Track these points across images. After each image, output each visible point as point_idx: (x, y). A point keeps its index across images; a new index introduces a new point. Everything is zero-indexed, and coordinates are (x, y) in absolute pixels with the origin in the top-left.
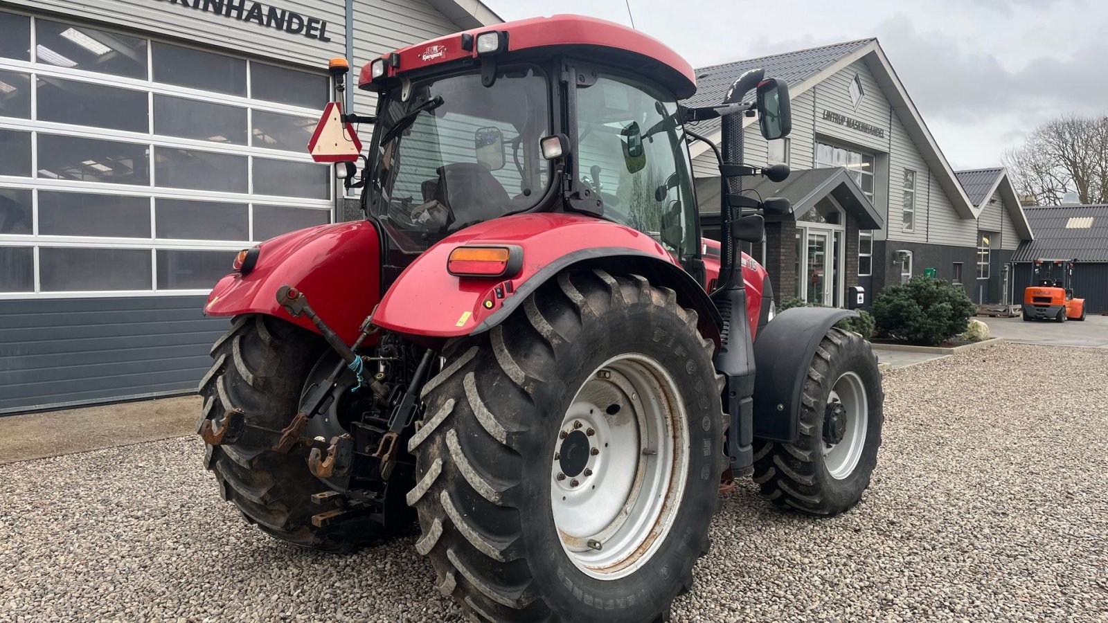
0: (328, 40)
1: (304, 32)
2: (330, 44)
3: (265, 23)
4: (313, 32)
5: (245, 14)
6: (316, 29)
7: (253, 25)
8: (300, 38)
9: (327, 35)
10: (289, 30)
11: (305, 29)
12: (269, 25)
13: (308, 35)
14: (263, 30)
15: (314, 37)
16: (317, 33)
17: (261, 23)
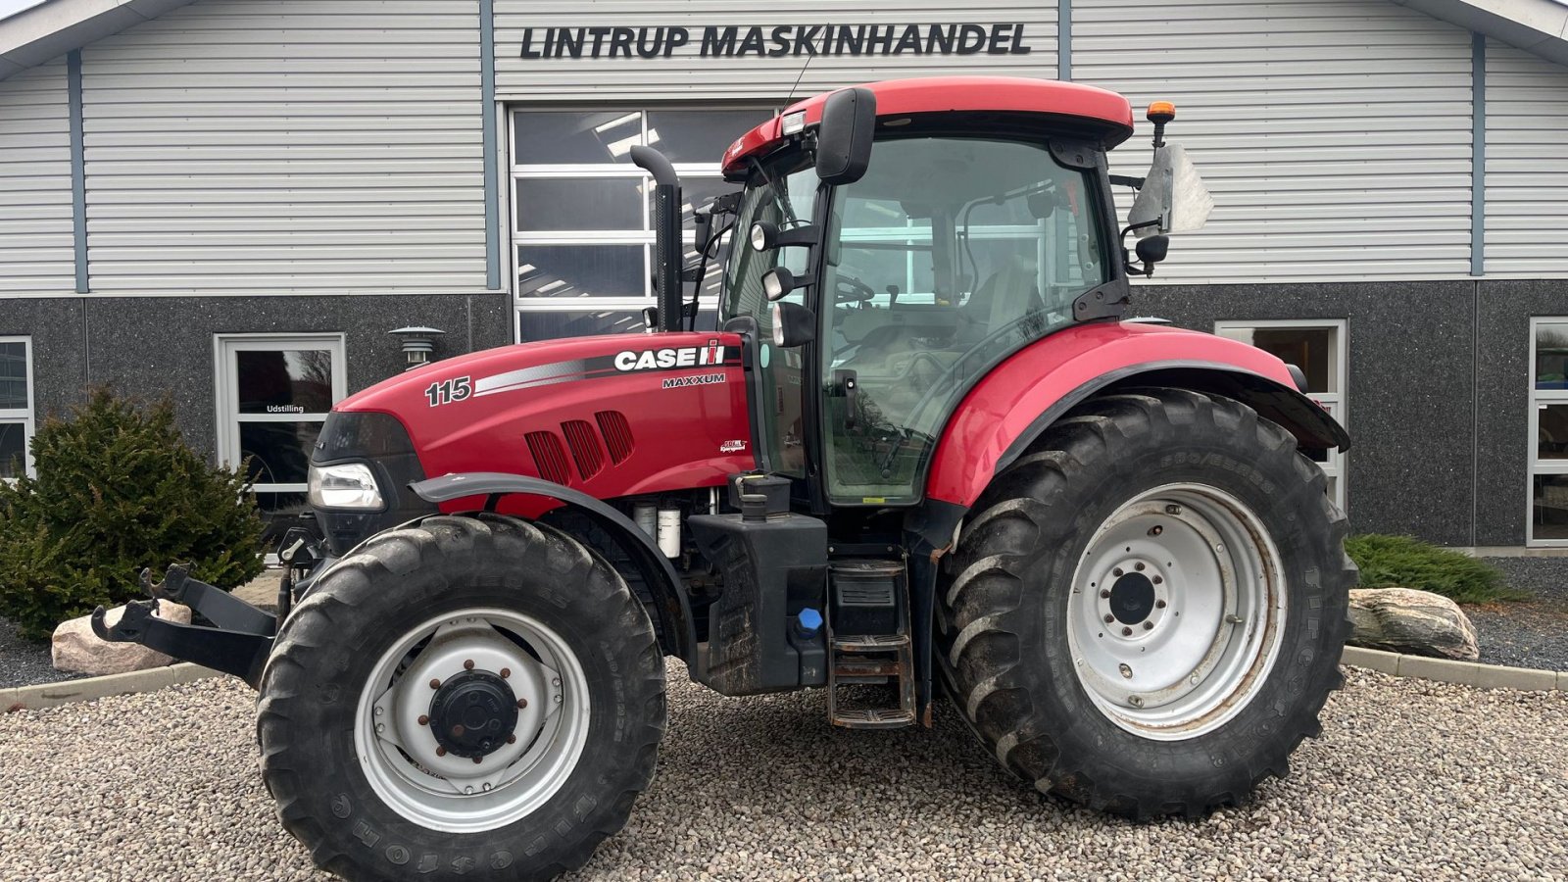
0: (1026, 50)
1: (986, 48)
2: (1032, 55)
3: (924, 49)
4: (1000, 45)
5: (894, 44)
6: (1006, 39)
7: (908, 57)
8: (982, 58)
9: (1023, 43)
10: (963, 51)
11: (987, 42)
12: (929, 51)
13: (993, 50)
14: (923, 60)
15: (1004, 51)
16: (1009, 45)
17: (918, 51)
